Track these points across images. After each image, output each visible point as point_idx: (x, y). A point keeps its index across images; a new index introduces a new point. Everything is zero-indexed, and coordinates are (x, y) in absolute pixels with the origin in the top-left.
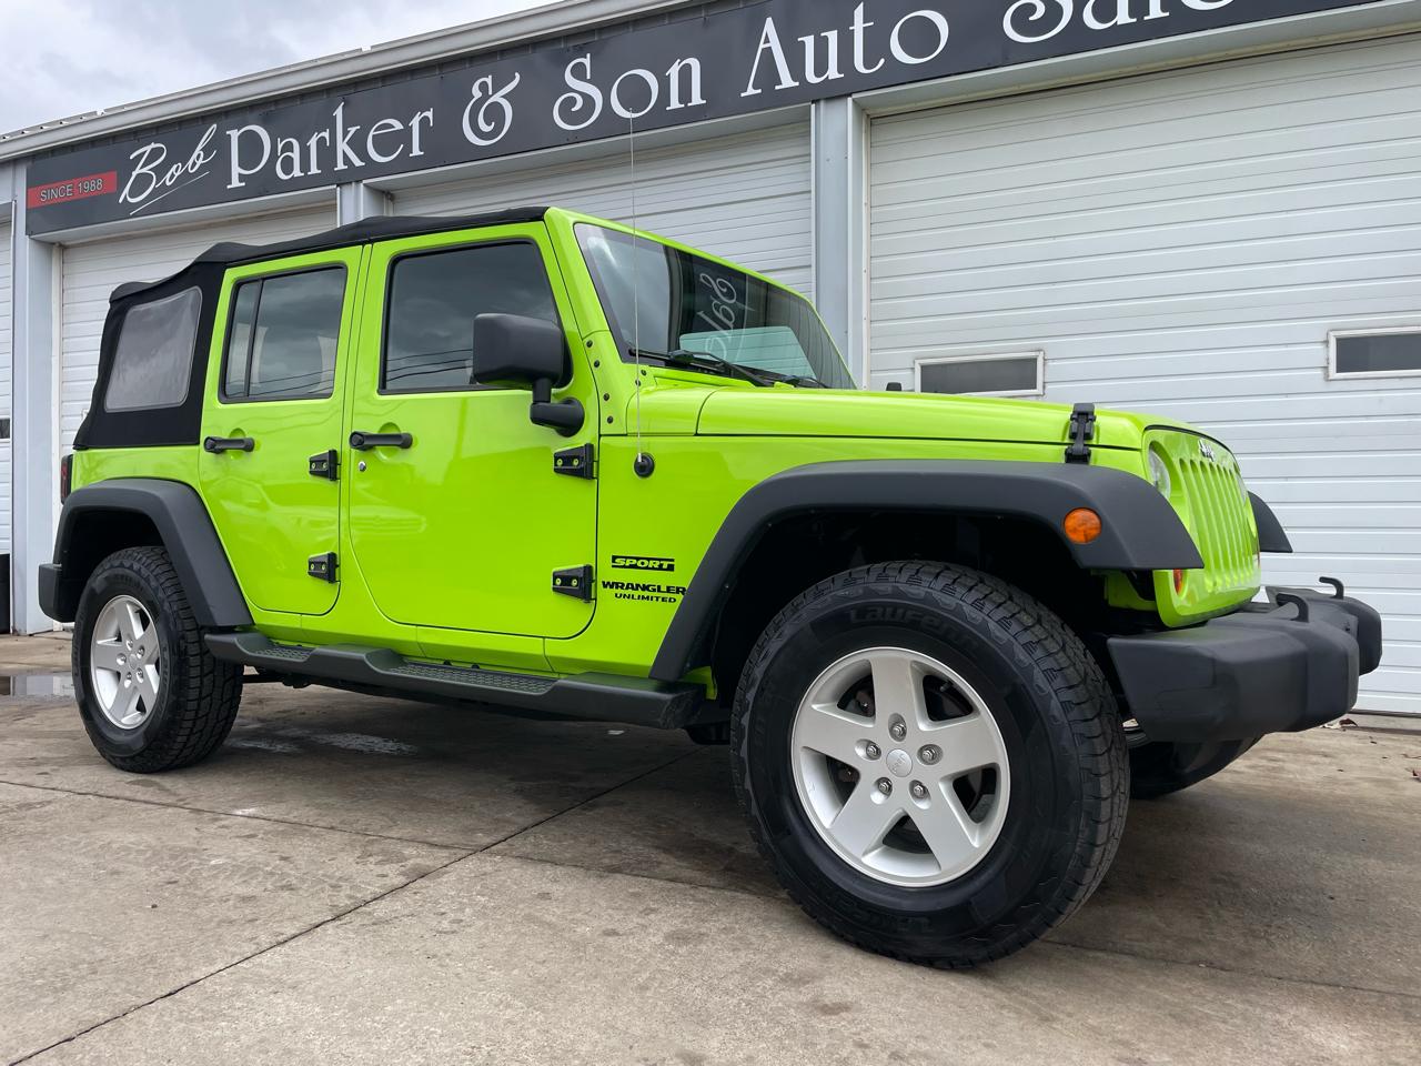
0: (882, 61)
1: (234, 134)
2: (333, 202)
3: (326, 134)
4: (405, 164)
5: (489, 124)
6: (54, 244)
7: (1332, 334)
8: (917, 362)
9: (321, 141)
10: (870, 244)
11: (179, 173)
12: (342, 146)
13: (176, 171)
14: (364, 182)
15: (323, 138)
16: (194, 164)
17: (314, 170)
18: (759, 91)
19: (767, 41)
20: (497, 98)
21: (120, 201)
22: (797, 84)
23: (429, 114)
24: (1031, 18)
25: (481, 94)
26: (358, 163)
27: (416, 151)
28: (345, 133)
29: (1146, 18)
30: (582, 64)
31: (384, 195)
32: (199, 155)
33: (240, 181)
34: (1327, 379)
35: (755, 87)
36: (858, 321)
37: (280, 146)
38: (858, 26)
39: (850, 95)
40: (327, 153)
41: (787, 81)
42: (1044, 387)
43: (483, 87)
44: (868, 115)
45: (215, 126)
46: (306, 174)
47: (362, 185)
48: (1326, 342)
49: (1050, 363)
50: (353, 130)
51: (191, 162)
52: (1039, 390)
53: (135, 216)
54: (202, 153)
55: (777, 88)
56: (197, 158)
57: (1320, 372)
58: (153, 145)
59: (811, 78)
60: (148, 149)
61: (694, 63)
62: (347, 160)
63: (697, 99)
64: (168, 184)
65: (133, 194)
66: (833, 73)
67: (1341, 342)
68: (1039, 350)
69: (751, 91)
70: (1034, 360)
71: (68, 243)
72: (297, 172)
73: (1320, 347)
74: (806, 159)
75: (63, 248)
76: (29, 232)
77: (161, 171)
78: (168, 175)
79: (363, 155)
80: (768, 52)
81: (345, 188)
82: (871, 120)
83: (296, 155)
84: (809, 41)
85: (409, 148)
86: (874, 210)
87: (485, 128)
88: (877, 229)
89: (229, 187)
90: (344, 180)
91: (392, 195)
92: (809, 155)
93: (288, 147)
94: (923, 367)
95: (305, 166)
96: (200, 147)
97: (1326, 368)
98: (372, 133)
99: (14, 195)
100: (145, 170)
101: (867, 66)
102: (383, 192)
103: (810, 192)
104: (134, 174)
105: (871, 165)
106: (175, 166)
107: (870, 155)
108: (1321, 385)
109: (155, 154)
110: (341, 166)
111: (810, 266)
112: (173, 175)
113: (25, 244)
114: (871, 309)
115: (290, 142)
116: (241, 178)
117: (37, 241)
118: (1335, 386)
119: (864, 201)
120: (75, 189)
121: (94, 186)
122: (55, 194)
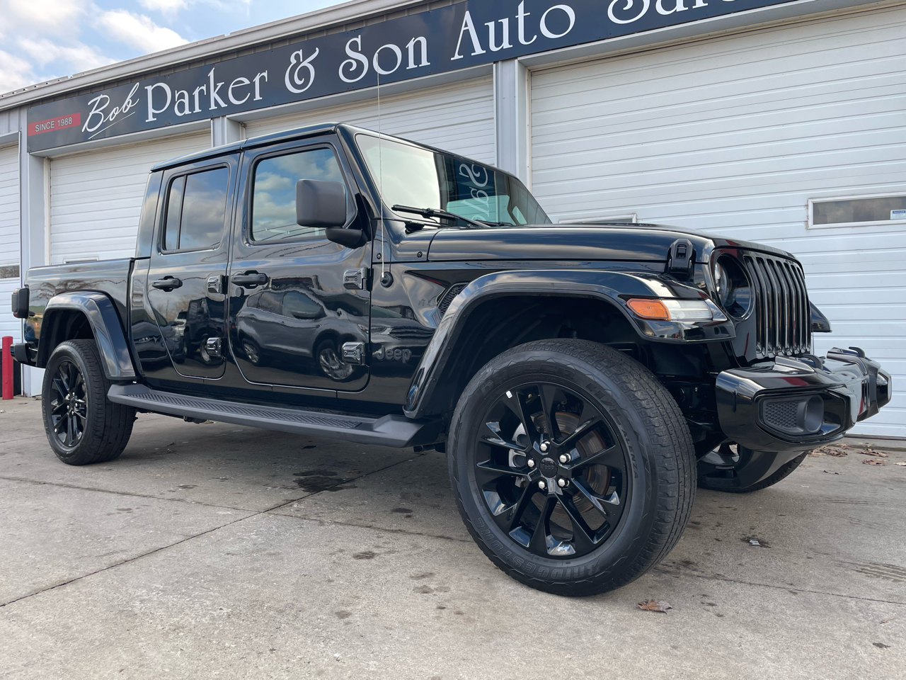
0: (535, 37)
1: (150, 89)
2: (209, 129)
3: (204, 88)
4: (251, 105)
5: (301, 80)
6: (44, 157)
7: (810, 201)
9: (201, 92)
10: (532, 149)
11: (117, 113)
12: (214, 95)
13: (115, 112)
14: (227, 116)
15: (202, 90)
16: (126, 107)
17: (197, 110)
18: (462, 57)
19: (466, 25)
20: (305, 63)
21: (83, 131)
22: (485, 52)
23: (265, 74)
24: (624, 9)
25: (295, 61)
26: (223, 105)
27: (258, 97)
28: (215, 87)
29: (694, 7)
30: (356, 42)
31: (240, 124)
32: (129, 102)
33: (154, 118)
34: (807, 228)
35: (459, 54)
37: (177, 96)
38: (521, 15)
39: (516, 58)
40: (205, 99)
41: (478, 50)
43: (297, 57)
44: (528, 70)
46: (192, 112)
47: (225, 118)
48: (807, 206)
50: (220, 85)
51: (124, 106)
53: (91, 140)
54: (131, 101)
55: (473, 54)
56: (128, 104)
57: (803, 224)
58: (102, 96)
59: (493, 48)
60: (99, 98)
61: (423, 40)
62: (216, 103)
63: (425, 62)
64: (111, 120)
65: (90, 126)
66: (506, 44)
67: (815, 204)
68: (633, 214)
69: (457, 57)
71: (52, 157)
72: (187, 111)
73: (804, 209)
74: (491, 98)
75: (50, 160)
76: (29, 151)
77: (106, 112)
78: (111, 115)
79: (226, 100)
80: (467, 33)
81: (216, 120)
82: (531, 72)
83: (186, 101)
84: (491, 25)
85: (253, 95)
86: (534, 129)
87: (299, 82)
88: (535, 140)
89: (147, 121)
90: (215, 115)
91: (244, 124)
92: (493, 96)
93: (182, 96)
95: (192, 107)
96: (129, 96)
97: (807, 222)
98: (231, 86)
99: (20, 128)
100: (97, 112)
101: (526, 40)
102: (239, 122)
103: (493, 118)
104: (91, 114)
105: (531, 101)
106: (115, 109)
107: (531, 95)
108: (804, 233)
109: (102, 102)
110: (213, 107)
112: (113, 115)
113: (27, 157)
115: (183, 93)
116: (154, 115)
117: (35, 156)
118: (812, 233)
119: (527, 123)
120: (56, 123)
121: (68, 121)
122: (44, 127)
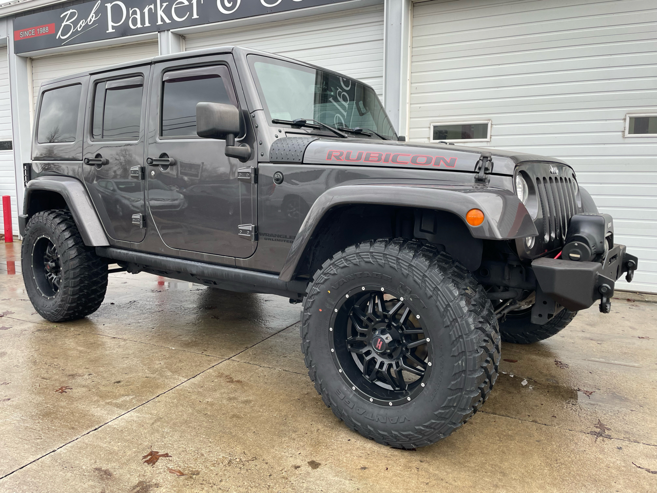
1: (109, 6)
2: (157, 40)
3: (152, 6)
4: (191, 22)
5: (230, 3)
6: (27, 58)
7: (628, 115)
8: (432, 124)
9: (150, 10)
10: (411, 66)
11: (84, 25)
12: (160, 13)
13: (82, 23)
14: (171, 30)
15: (151, 8)
16: (91, 20)
17: (147, 24)
21: (57, 38)
26: (168, 21)
27: (195, 16)
28: (161, 6)
31: (181, 37)
32: (93, 16)
33: (113, 29)
34: (624, 137)
36: (404, 104)
37: (131, 12)
40: (153, 16)
42: (491, 138)
44: (412, 2)
45: (100, 1)
46: (143, 26)
47: (170, 32)
48: (625, 119)
49: (494, 126)
50: (165, 4)
51: (89, 19)
52: (488, 139)
53: (64, 45)
54: (94, 15)
56: (92, 17)
57: (620, 134)
58: (71, 11)
60: (69, 12)
62: (162, 19)
64: (79, 30)
65: (63, 34)
67: (631, 118)
68: (489, 120)
70: (486, 125)
71: (33, 58)
72: (139, 25)
73: (622, 121)
74: (381, 23)
75: (32, 60)
76: (16, 52)
77: (75, 23)
78: (79, 26)
79: (170, 17)
81: (162, 33)
82: (414, 4)
83: (138, 17)
85: (192, 14)
86: (414, 50)
87: (228, 5)
88: (415, 59)
89: (107, 32)
90: (161, 30)
91: (184, 37)
92: (383, 21)
93: (135, 13)
94: (435, 127)
95: (143, 22)
96: (93, 12)
97: (624, 132)
98: (174, 6)
99: (8, 34)
100: (68, 23)
102: (180, 35)
103: (383, 40)
104: (63, 25)
105: (413, 27)
106: (82, 21)
107: (412, 22)
108: (621, 140)
109: (72, 15)
110: (160, 22)
111: (382, 77)
112: (81, 26)
113: (14, 58)
114: (411, 98)
115: (135, 10)
116: (113, 27)
117: (20, 57)
118: (627, 141)
119: (409, 45)
120: (36, 31)
121: (44, 30)
122: (27, 34)
